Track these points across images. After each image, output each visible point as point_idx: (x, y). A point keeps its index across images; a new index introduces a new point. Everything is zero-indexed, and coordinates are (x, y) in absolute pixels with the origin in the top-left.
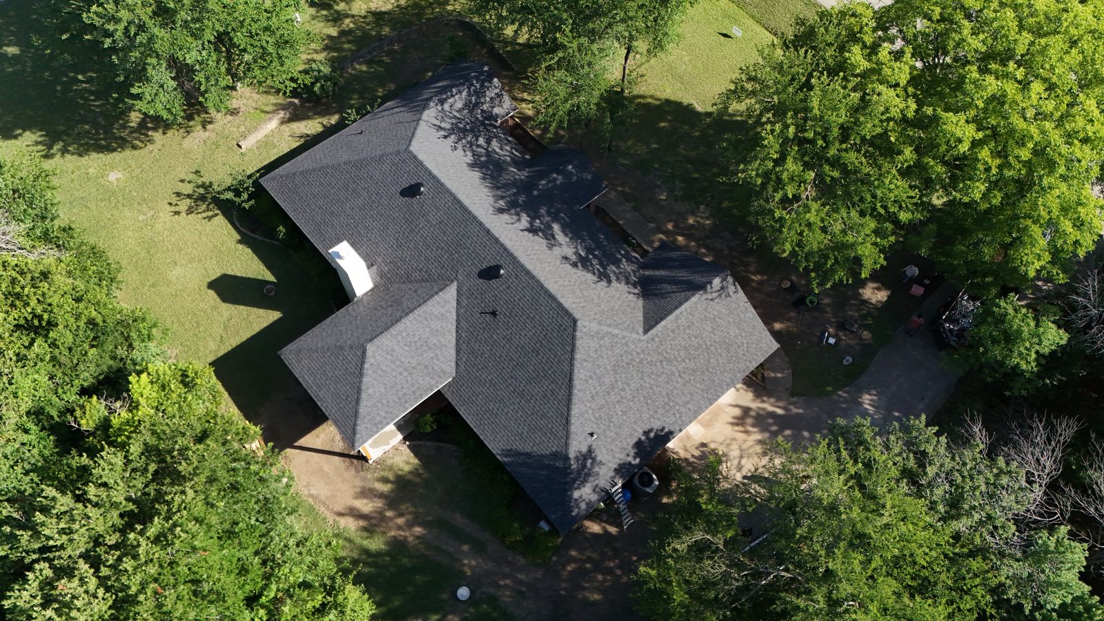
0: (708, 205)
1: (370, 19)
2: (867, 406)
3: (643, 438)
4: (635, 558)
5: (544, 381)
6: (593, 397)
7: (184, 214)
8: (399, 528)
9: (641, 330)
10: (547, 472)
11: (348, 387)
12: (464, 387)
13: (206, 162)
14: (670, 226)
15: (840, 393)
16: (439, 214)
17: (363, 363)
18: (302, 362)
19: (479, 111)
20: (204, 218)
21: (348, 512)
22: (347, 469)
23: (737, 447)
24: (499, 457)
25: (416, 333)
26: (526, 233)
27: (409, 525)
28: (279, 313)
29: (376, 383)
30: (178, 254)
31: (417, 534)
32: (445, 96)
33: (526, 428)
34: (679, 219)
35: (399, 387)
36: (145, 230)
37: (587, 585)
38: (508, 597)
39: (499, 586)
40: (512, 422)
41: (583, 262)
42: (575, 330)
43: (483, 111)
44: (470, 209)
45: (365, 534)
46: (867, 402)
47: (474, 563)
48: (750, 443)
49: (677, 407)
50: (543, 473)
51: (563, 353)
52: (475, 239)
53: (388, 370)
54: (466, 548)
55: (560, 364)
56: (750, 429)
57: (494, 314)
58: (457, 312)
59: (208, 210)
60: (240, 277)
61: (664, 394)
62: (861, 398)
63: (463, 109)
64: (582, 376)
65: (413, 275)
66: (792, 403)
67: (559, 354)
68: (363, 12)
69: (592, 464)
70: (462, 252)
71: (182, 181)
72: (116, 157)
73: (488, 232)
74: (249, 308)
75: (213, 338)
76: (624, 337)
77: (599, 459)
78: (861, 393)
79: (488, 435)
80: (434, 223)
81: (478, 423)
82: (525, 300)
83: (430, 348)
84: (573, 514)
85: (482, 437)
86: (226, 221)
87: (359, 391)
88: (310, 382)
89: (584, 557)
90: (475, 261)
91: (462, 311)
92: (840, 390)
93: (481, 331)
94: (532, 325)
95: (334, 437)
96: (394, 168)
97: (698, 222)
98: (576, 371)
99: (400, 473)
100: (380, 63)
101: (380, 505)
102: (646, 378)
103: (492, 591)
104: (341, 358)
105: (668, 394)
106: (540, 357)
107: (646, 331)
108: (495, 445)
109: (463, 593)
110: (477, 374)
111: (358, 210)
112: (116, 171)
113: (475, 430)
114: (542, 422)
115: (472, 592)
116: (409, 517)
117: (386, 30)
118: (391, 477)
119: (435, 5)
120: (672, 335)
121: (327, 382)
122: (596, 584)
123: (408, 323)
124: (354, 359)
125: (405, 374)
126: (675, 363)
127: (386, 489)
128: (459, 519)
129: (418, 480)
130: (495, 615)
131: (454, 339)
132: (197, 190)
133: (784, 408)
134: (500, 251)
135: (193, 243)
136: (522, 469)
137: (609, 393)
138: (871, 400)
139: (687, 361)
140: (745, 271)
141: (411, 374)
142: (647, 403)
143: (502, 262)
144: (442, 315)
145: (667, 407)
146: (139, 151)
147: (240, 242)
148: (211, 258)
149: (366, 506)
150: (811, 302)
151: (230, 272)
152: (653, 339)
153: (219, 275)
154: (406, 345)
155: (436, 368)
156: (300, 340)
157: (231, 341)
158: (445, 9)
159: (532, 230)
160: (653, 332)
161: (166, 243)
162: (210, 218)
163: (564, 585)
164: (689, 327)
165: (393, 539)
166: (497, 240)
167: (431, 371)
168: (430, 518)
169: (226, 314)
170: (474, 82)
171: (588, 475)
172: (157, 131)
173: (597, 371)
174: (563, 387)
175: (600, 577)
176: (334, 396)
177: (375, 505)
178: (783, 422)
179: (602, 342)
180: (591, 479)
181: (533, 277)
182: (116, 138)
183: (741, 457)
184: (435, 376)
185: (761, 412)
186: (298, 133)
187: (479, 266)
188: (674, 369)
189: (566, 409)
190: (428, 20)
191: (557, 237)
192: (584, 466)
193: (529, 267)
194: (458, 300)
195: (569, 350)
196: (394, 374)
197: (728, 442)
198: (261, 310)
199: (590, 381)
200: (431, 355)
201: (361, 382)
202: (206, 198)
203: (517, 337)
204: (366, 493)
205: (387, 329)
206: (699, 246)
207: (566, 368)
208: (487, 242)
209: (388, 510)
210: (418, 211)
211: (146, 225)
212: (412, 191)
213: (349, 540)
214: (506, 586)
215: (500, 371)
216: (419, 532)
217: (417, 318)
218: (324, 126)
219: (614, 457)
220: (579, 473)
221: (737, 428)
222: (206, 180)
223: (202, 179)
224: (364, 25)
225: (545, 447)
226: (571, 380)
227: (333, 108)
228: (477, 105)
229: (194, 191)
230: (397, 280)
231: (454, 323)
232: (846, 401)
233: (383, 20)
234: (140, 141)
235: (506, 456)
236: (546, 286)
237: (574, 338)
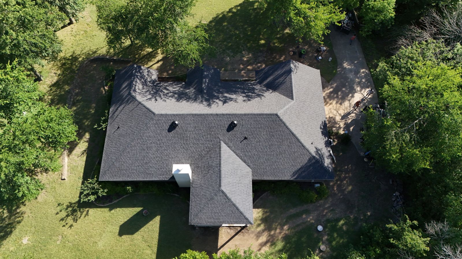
0: (244, 50)
1: (54, 89)
2: (348, 67)
3: (322, 130)
4: (346, 167)
5: (284, 142)
6: (302, 132)
7: (74, 224)
8: (280, 233)
9: (290, 100)
10: (312, 167)
11: (229, 208)
12: (258, 170)
13: (57, 198)
14: (242, 66)
15: (338, 70)
16: (192, 125)
17: (226, 196)
18: (202, 218)
19: (148, 83)
20: (85, 217)
21: (260, 247)
22: (243, 236)
23: (333, 110)
24: (292, 179)
25: (229, 169)
26: (225, 104)
27: (282, 229)
28: (158, 217)
29: (236, 197)
30: (92, 239)
31: (287, 229)
32: (133, 88)
33: (292, 162)
34: (242, 62)
35: (242, 191)
36: (66, 245)
37: (344, 188)
38: (331, 215)
39: (325, 215)
40: (286, 165)
41: (249, 98)
42: (279, 117)
43: (150, 82)
44: (202, 113)
45: (273, 247)
46: (346, 66)
47: (311, 217)
48: (335, 106)
49: (319, 113)
50: (311, 169)
51: (282, 128)
52: (214, 121)
53: (235, 189)
54: (304, 216)
55: (285, 132)
56: (330, 102)
57: (246, 138)
58: (232, 150)
59: (82, 213)
60: (127, 221)
61: (313, 112)
62: (344, 66)
63: (143, 87)
64: (294, 129)
65: (203, 154)
66: (332, 84)
67: (281, 129)
68: (47, 88)
69: (320, 152)
70: (214, 130)
71: (57, 213)
72: (16, 232)
73: (217, 115)
74: (145, 227)
75: (145, 249)
76: (291, 106)
77: (320, 148)
78: (342, 65)
79: (281, 176)
80: (193, 130)
81: (275, 176)
82: (252, 124)
83: (237, 170)
84: (330, 171)
85: (280, 179)
86: (95, 209)
87: (234, 205)
88: (213, 221)
89: (335, 182)
90: (222, 128)
91: (233, 148)
92: (337, 69)
93: (247, 148)
94: (263, 129)
95: (227, 232)
96: (156, 126)
97: (248, 58)
98: (291, 129)
99: (260, 218)
100: (78, 101)
101: (267, 234)
102: (306, 113)
103: (325, 219)
104: (216, 202)
105: (314, 112)
106: (275, 136)
107: (292, 99)
108: (287, 176)
109: (320, 228)
110: (259, 162)
111: (156, 153)
112: (23, 238)
113: (276, 179)
114: (296, 155)
115: (321, 225)
116: (279, 227)
117: (67, 88)
118: (259, 222)
119: (74, 63)
120: (299, 93)
121: (219, 214)
122: (346, 185)
123: (223, 169)
124: (221, 197)
125: (240, 185)
126: (307, 101)
127: (262, 227)
128: (293, 211)
129: (268, 214)
130: (334, 224)
131: (240, 159)
132: (68, 210)
133: (331, 88)
134: (228, 117)
135: (93, 229)
136: (303, 175)
137: (303, 127)
138: (347, 64)
139: (308, 97)
140: (277, 60)
141: (241, 183)
142: (313, 120)
143: (232, 120)
144: (229, 155)
145: (317, 115)
146: (23, 222)
147: (110, 210)
148: (107, 226)
149: (263, 238)
150: (304, 52)
151: (122, 223)
152: (296, 99)
153: (118, 228)
154: (230, 176)
155: (245, 174)
156: (191, 213)
157: (153, 243)
158: (79, 61)
159: (225, 102)
160: (294, 97)
161: (82, 240)
162: (87, 214)
163: (339, 195)
164: (299, 86)
165: (282, 238)
166: (223, 115)
167: (245, 176)
168: (285, 220)
169: (139, 237)
170: (137, 74)
171: (322, 156)
172: (20, 207)
173: (296, 123)
174: (292, 138)
175: (345, 182)
176: (227, 216)
177: (265, 235)
178: (335, 91)
179: (288, 114)
180: (324, 156)
181: (248, 114)
182: (5, 227)
183: (337, 112)
184: (247, 176)
185: (328, 94)
186: (80, 153)
187: (225, 128)
188: (308, 103)
189: (300, 144)
190: (77, 70)
191: (231, 97)
192: (319, 154)
193: (243, 113)
194: (228, 146)
195: (283, 125)
196: (237, 188)
197: (330, 111)
198: (150, 222)
199: (297, 128)
200: (240, 171)
201: (232, 202)
202: (75, 209)
203: (261, 138)
204: (258, 235)
205: (220, 177)
206: (256, 64)
207: (288, 132)
208: (220, 118)
209: (270, 232)
210: (182, 131)
211: (64, 243)
212: (173, 127)
213: (272, 254)
214: (326, 212)
215: (266, 154)
216: (287, 227)
217: (224, 164)
218: (87, 141)
219: (322, 144)
220: (320, 158)
221: (327, 105)
222: (66, 203)
223: (65, 205)
224: (55, 93)
225: (305, 160)
226: (293, 134)
227: (82, 132)
228: (145, 81)
229: (67, 212)
230: (198, 161)
231: (234, 154)
232: (342, 71)
233: (60, 85)
234: (18, 217)
235: (294, 176)
236: (255, 113)
237: (281, 120)
